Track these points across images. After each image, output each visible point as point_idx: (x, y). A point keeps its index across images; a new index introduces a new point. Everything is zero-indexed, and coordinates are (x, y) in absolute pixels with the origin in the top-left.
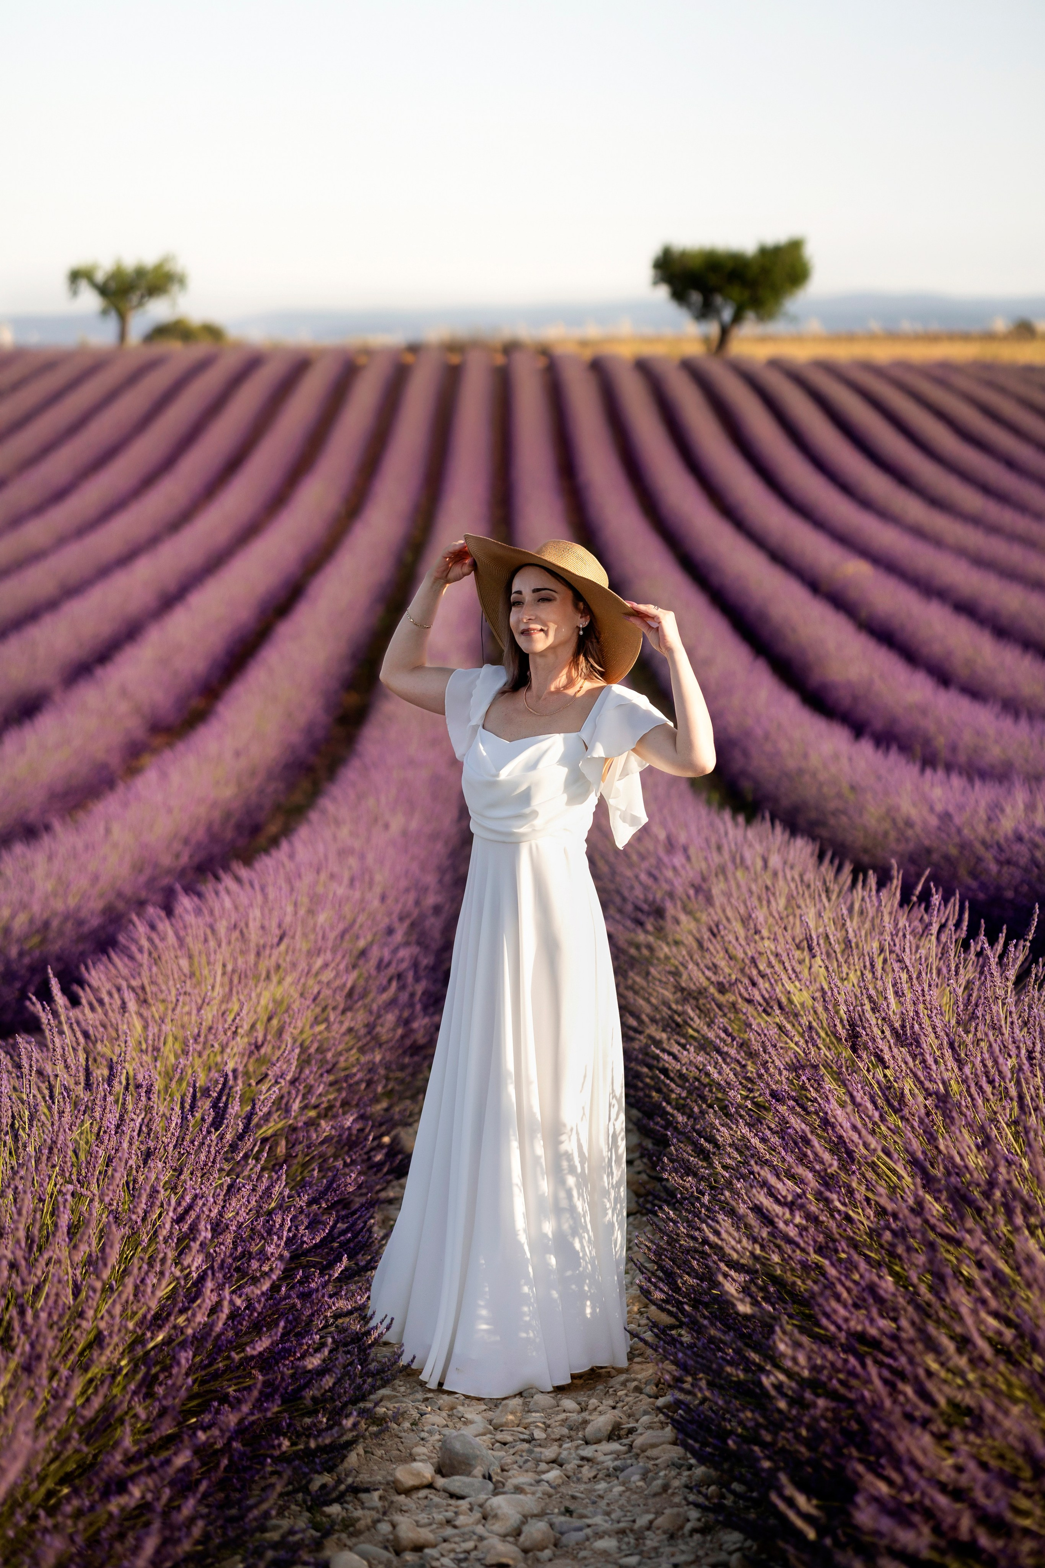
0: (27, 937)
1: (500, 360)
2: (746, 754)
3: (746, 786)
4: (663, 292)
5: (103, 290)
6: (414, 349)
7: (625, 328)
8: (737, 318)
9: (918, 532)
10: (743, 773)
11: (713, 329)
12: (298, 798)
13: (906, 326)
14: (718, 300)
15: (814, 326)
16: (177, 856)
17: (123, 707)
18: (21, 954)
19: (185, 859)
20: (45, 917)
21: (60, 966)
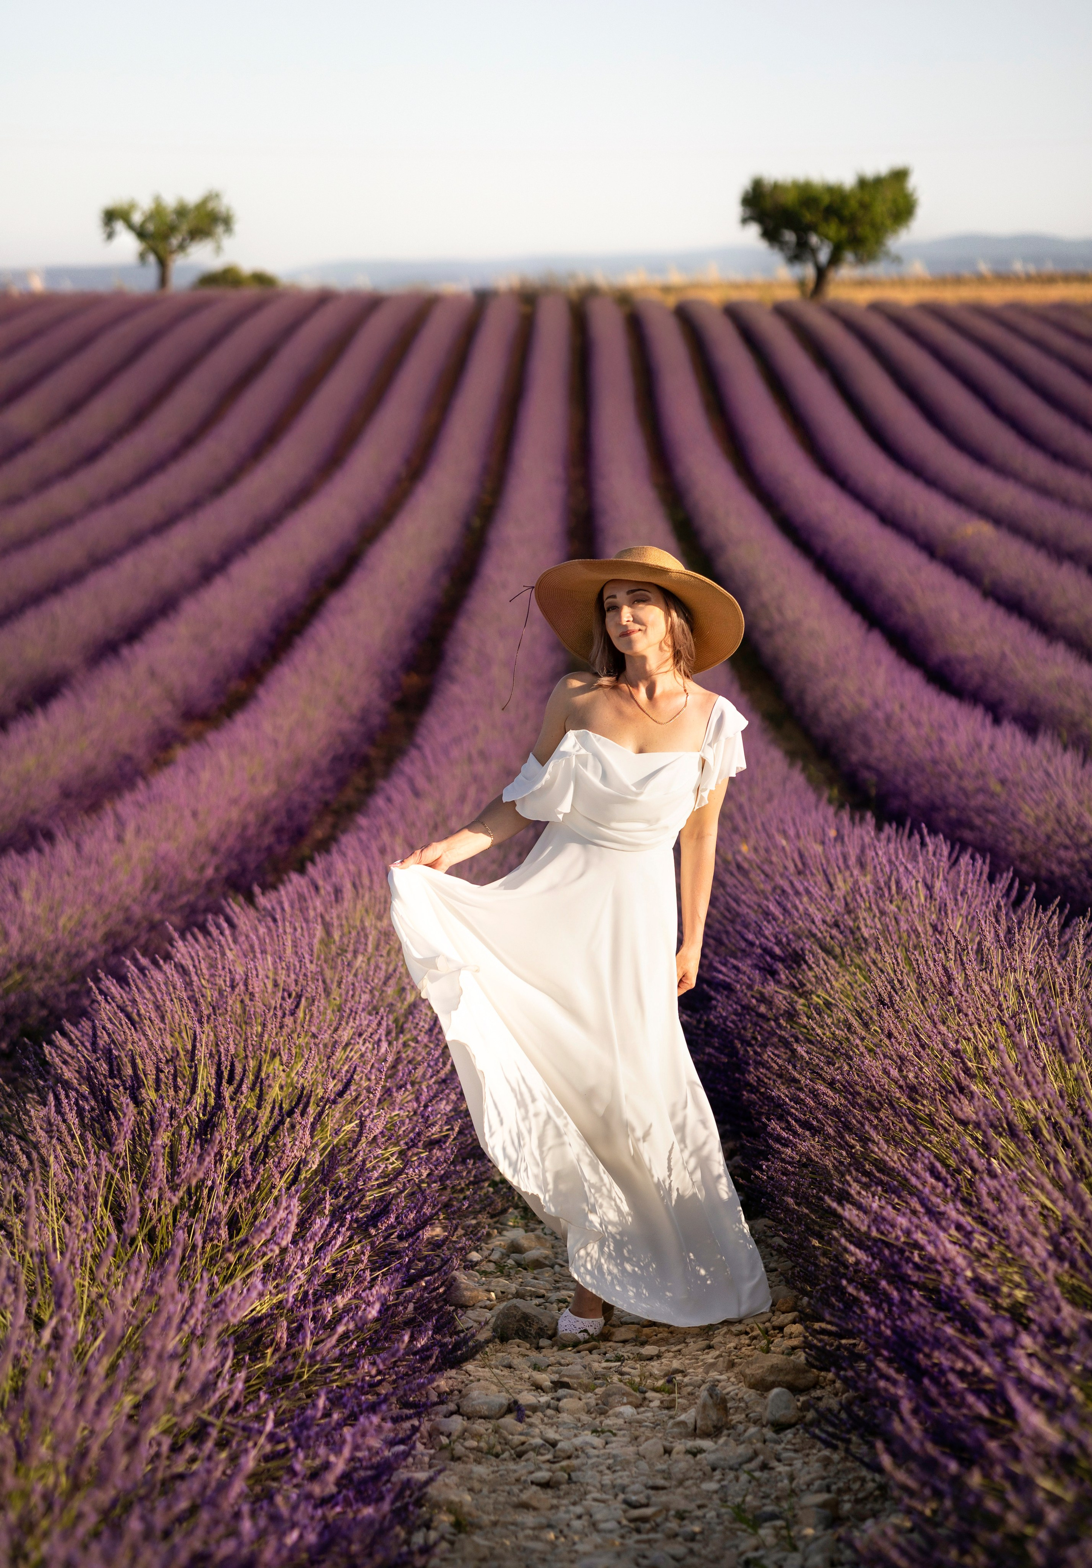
0: (3, 976)
1: (577, 302)
2: (866, 740)
3: (869, 777)
4: (754, 230)
5: (141, 233)
7: (713, 273)
8: (835, 260)
9: (1042, 490)
10: (864, 764)
11: (809, 271)
12: (349, 795)
13: (1018, 267)
14: (814, 239)
15: (917, 268)
16: (202, 868)
17: (153, 691)
19: (210, 872)
20: (27, 949)
21: (44, 1013)
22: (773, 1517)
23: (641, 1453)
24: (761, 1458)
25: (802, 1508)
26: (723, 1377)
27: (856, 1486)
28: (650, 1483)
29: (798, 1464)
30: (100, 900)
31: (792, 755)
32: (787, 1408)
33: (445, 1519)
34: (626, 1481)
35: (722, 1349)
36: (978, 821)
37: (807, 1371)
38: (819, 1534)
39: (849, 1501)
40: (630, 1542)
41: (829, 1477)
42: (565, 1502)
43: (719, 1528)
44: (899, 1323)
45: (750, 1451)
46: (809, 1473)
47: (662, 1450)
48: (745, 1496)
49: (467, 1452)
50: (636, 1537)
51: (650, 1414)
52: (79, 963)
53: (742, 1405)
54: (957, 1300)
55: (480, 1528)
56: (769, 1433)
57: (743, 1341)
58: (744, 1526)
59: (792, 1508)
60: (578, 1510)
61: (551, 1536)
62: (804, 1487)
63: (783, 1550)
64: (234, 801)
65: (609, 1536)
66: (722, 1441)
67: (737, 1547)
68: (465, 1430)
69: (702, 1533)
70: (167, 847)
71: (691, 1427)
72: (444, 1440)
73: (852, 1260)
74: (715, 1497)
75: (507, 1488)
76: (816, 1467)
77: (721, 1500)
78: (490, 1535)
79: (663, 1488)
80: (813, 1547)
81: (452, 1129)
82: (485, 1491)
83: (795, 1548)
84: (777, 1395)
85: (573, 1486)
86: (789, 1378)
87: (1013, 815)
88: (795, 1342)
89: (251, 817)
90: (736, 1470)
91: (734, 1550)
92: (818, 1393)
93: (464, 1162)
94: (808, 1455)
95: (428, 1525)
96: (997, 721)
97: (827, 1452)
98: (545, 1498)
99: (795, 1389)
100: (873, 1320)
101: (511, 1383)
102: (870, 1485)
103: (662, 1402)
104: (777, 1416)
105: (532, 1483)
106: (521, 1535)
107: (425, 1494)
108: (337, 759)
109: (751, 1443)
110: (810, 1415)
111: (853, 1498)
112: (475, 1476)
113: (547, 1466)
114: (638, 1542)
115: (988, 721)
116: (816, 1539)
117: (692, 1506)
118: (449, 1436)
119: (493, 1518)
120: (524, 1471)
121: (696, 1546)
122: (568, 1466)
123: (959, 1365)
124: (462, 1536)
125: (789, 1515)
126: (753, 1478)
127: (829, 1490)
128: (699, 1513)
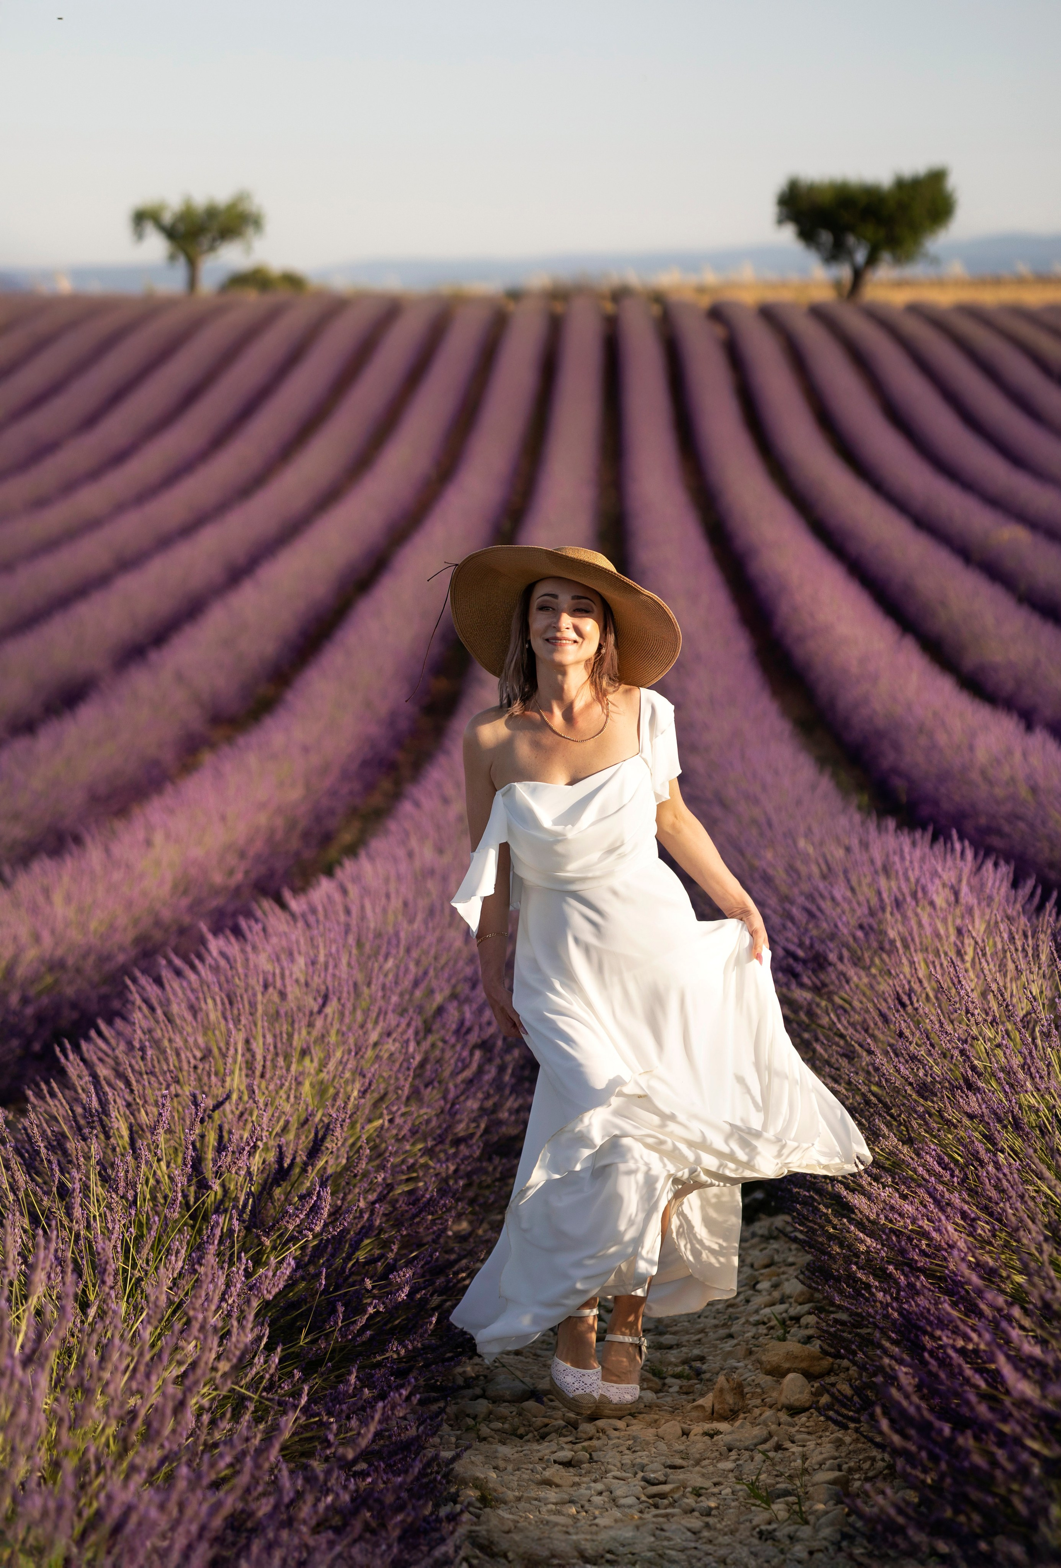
0: (35, 978)
1: (609, 307)
2: (897, 747)
3: (900, 784)
4: (788, 234)
5: (171, 233)
6: (515, 295)
7: (747, 273)
8: (872, 260)
10: (895, 770)
11: (844, 272)
12: (377, 800)
13: (1058, 269)
14: (851, 240)
15: (956, 269)
16: (231, 873)
17: (179, 696)
18: (25, 1000)
19: (239, 877)
20: (59, 952)
21: (75, 1015)
22: (786, 1493)
23: (661, 1434)
24: (776, 1439)
25: (813, 1485)
26: (741, 1364)
27: (866, 1466)
28: (669, 1463)
29: (811, 1445)
30: (129, 904)
31: (822, 762)
32: (801, 1393)
33: (472, 1494)
34: (645, 1461)
35: (740, 1338)
36: (1007, 828)
37: (822, 1359)
38: (829, 1509)
39: (859, 1479)
40: (648, 1516)
41: (840, 1457)
42: (585, 1479)
43: (733, 1504)
44: (906, 1306)
45: (765, 1433)
46: (821, 1453)
47: (680, 1432)
48: (759, 1474)
49: (493, 1433)
50: (654, 1511)
51: (669, 1399)
52: (109, 967)
53: (759, 1390)
54: (961, 1284)
55: (505, 1503)
56: (784, 1417)
57: (760, 1331)
58: (758, 1502)
59: (804, 1486)
60: (599, 1486)
61: (573, 1510)
62: (816, 1467)
63: (795, 1523)
64: (262, 806)
65: (627, 1510)
66: (738, 1423)
67: (751, 1521)
68: (490, 1413)
69: (717, 1508)
70: (197, 852)
71: (709, 1410)
72: (470, 1422)
73: (862, 1248)
74: (731, 1475)
75: (531, 1466)
76: (828, 1449)
77: (736, 1478)
78: (514, 1510)
79: (681, 1467)
80: (823, 1520)
81: (478, 1127)
82: (510, 1468)
83: (807, 1522)
84: (793, 1380)
85: (594, 1465)
86: (804, 1365)
87: (1044, 823)
88: (810, 1332)
89: (280, 822)
90: (752, 1450)
91: (748, 1524)
92: (832, 1379)
93: (490, 1159)
94: (821, 1437)
95: (454, 1499)
96: (1029, 727)
97: (839, 1435)
98: (566, 1476)
99: (809, 1376)
100: (881, 1302)
101: (535, 1369)
102: (880, 1465)
103: (681, 1387)
104: (792, 1399)
105: (555, 1462)
106: (544, 1509)
107: (453, 1469)
108: (365, 764)
109: (767, 1425)
110: (825, 1399)
111: (863, 1477)
112: (500, 1455)
113: (570, 1446)
114: (656, 1516)
115: (1022, 726)
116: (826, 1513)
117: (708, 1484)
118: (475, 1418)
119: (517, 1494)
120: (547, 1451)
121: (711, 1520)
122: (590, 1446)
123: (960, 1343)
124: (488, 1510)
125: (801, 1491)
126: (768, 1457)
127: (840, 1470)
128: (716, 1490)
